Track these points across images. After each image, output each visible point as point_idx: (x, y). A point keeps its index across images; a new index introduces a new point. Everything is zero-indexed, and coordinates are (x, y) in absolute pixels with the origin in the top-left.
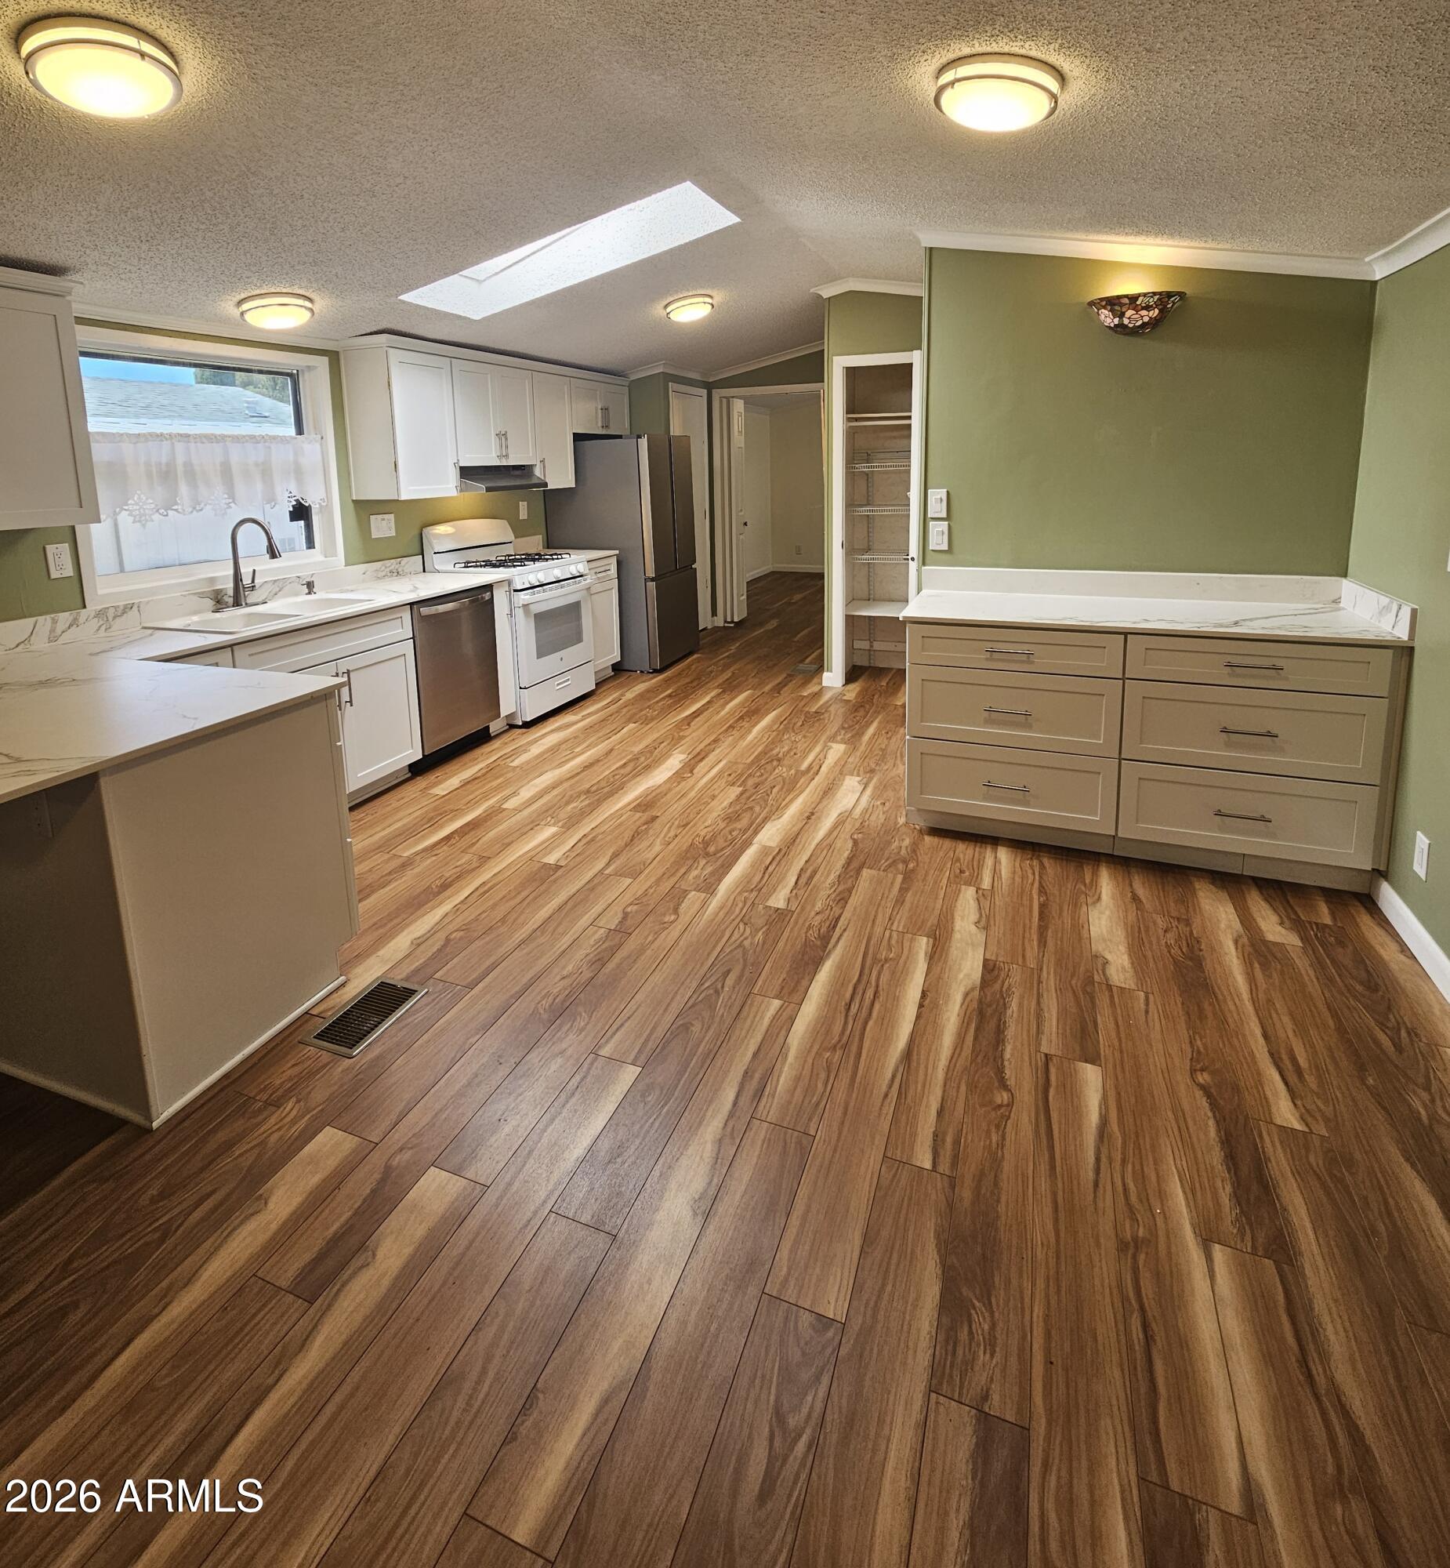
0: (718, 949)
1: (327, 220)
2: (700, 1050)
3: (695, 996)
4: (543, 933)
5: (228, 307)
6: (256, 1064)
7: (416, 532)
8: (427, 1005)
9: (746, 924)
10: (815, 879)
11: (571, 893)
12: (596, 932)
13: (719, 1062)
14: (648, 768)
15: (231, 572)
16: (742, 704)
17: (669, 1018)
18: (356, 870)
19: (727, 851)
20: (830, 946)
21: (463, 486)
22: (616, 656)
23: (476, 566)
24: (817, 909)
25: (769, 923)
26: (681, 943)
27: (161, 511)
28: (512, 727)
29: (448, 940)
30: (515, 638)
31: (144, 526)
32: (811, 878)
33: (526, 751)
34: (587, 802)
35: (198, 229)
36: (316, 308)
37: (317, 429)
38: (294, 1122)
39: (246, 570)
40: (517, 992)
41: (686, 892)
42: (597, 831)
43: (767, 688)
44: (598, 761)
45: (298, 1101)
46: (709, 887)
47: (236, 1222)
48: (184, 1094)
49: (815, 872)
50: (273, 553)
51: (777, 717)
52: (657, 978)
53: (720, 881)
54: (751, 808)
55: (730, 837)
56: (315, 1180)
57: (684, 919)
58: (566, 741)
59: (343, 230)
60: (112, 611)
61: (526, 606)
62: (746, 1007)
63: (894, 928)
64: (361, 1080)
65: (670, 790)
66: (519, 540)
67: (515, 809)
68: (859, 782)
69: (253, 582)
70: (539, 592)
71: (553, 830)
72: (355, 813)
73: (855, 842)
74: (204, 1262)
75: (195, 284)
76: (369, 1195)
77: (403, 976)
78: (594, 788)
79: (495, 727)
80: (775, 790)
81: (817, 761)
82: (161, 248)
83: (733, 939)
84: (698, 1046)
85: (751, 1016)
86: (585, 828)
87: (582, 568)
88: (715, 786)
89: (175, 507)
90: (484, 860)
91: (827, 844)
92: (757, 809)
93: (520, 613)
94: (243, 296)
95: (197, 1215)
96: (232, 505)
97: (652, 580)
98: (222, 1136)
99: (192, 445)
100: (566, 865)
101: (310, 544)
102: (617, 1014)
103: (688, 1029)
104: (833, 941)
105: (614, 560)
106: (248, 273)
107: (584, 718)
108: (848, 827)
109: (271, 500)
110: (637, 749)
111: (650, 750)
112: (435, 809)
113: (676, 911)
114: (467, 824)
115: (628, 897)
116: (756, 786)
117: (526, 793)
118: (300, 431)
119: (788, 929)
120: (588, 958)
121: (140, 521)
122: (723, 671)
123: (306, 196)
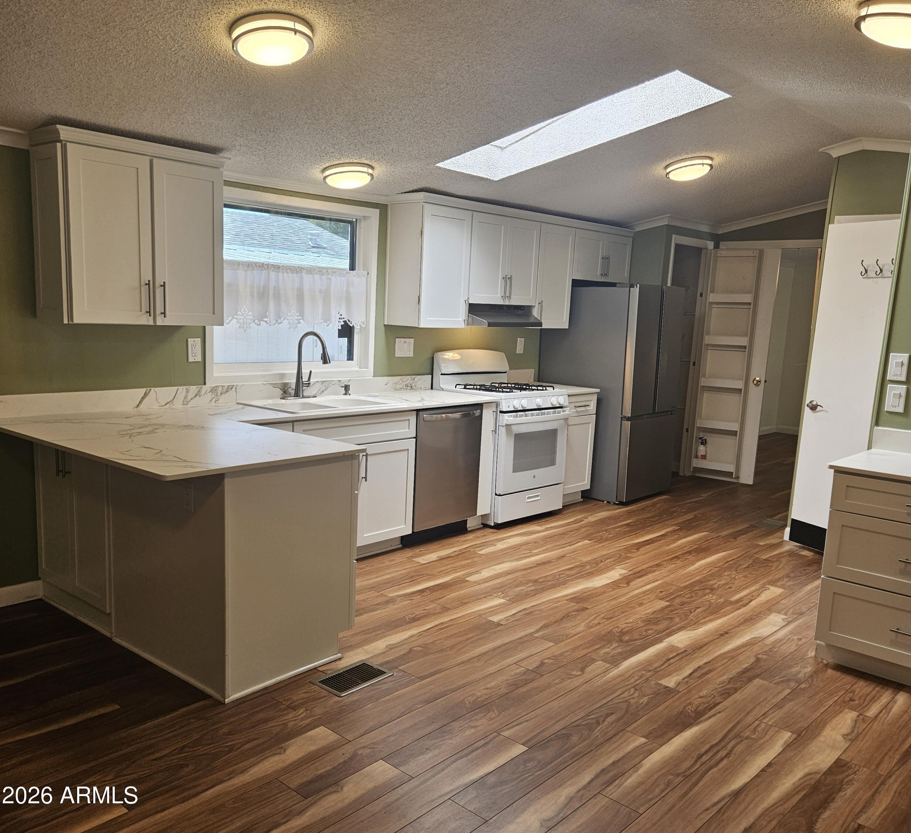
0: (609, 699)
1: (390, 114)
2: (574, 750)
3: (580, 721)
4: (478, 661)
5: (316, 173)
6: (283, 687)
7: (429, 355)
8: (391, 681)
9: (636, 690)
10: (709, 676)
11: (505, 642)
12: (518, 668)
13: (585, 759)
14: (591, 575)
15: (295, 371)
16: (694, 542)
17: (557, 727)
18: (356, 597)
19: (638, 643)
20: (702, 719)
21: (470, 319)
22: (586, 484)
23: (473, 389)
24: (701, 694)
25: (656, 694)
26: (581, 689)
27: (256, 321)
28: (485, 526)
29: (411, 650)
30: (496, 451)
31: (245, 331)
32: (706, 673)
33: (493, 545)
34: (533, 588)
35: (306, 123)
36: (376, 173)
37: (366, 267)
38: (302, 719)
39: (305, 372)
40: (453, 689)
41: (594, 661)
42: (536, 608)
43: (725, 533)
44: (550, 562)
45: (307, 710)
46: (615, 661)
47: (268, 755)
48: (243, 690)
49: (710, 671)
50: (325, 359)
51: (724, 558)
52: (555, 704)
53: (625, 659)
54: (671, 619)
55: (645, 633)
56: (313, 748)
57: (587, 675)
58: (527, 543)
59: (401, 120)
60: (220, 388)
61: (508, 426)
62: (618, 737)
63: (765, 721)
64: (344, 709)
65: (604, 592)
66: (512, 371)
67: (475, 582)
68: (783, 619)
69: (309, 380)
70: (522, 416)
71: (502, 601)
72: (360, 563)
73: (758, 660)
74: (251, 767)
75: (298, 158)
76: (342, 763)
77: (379, 663)
78: (541, 580)
79: (471, 523)
80: (699, 610)
81: (749, 597)
82: (281, 135)
83: (622, 696)
84: (574, 747)
85: (619, 742)
86: (527, 604)
87: (562, 400)
88: (646, 597)
89: (265, 319)
90: (445, 609)
91: (732, 655)
92: (677, 620)
93: (503, 431)
94: (327, 165)
95: (247, 747)
96: (301, 321)
97: (628, 419)
98: (261, 716)
99: (281, 274)
100: (505, 625)
101: (350, 357)
102: (520, 716)
103: (568, 737)
104: (706, 716)
105: (595, 397)
106: (332, 150)
107: (547, 529)
108: (756, 648)
109: (327, 319)
110: (585, 560)
111: (596, 562)
112: (415, 571)
113: (583, 670)
114: (438, 585)
115: (548, 654)
116: (683, 604)
117: (486, 573)
118: (352, 267)
119: (671, 701)
120: (507, 682)
121: (243, 327)
122: (685, 513)
123: (378, 99)
